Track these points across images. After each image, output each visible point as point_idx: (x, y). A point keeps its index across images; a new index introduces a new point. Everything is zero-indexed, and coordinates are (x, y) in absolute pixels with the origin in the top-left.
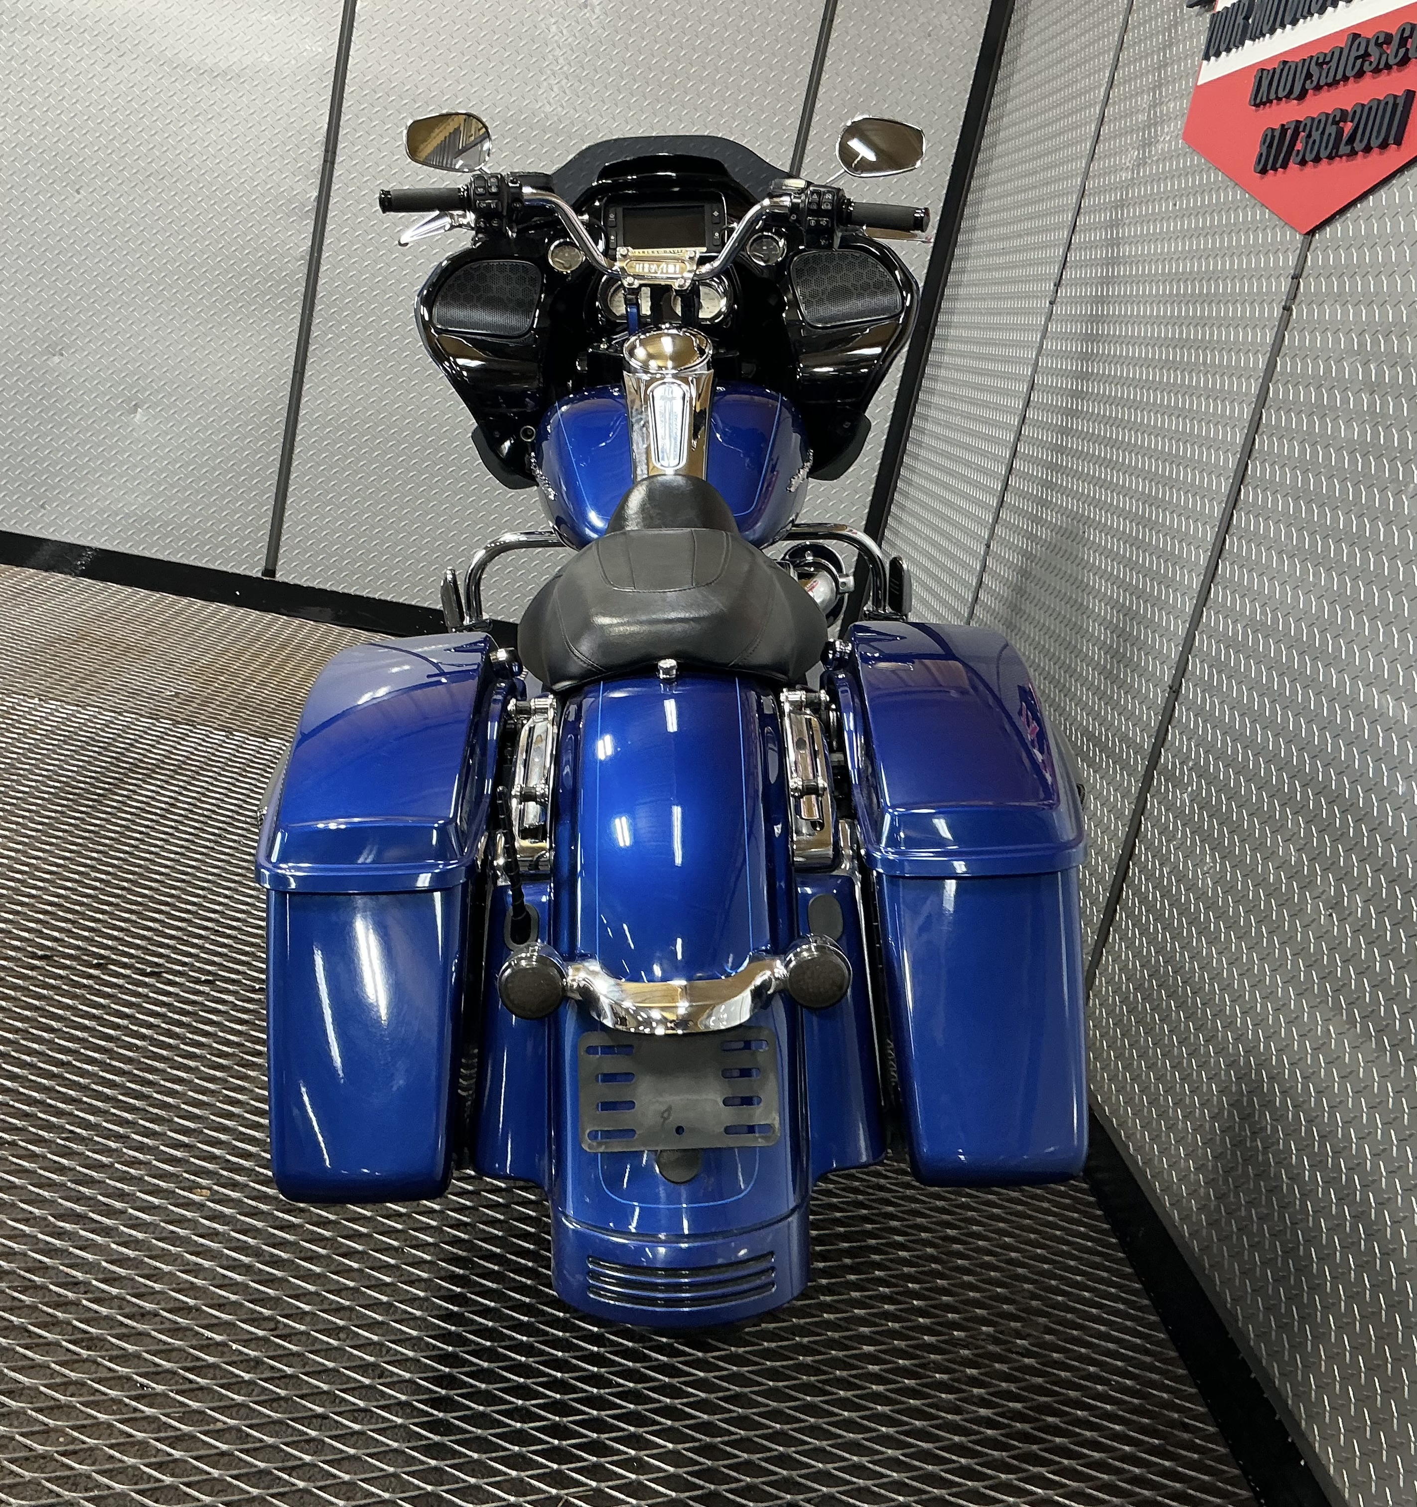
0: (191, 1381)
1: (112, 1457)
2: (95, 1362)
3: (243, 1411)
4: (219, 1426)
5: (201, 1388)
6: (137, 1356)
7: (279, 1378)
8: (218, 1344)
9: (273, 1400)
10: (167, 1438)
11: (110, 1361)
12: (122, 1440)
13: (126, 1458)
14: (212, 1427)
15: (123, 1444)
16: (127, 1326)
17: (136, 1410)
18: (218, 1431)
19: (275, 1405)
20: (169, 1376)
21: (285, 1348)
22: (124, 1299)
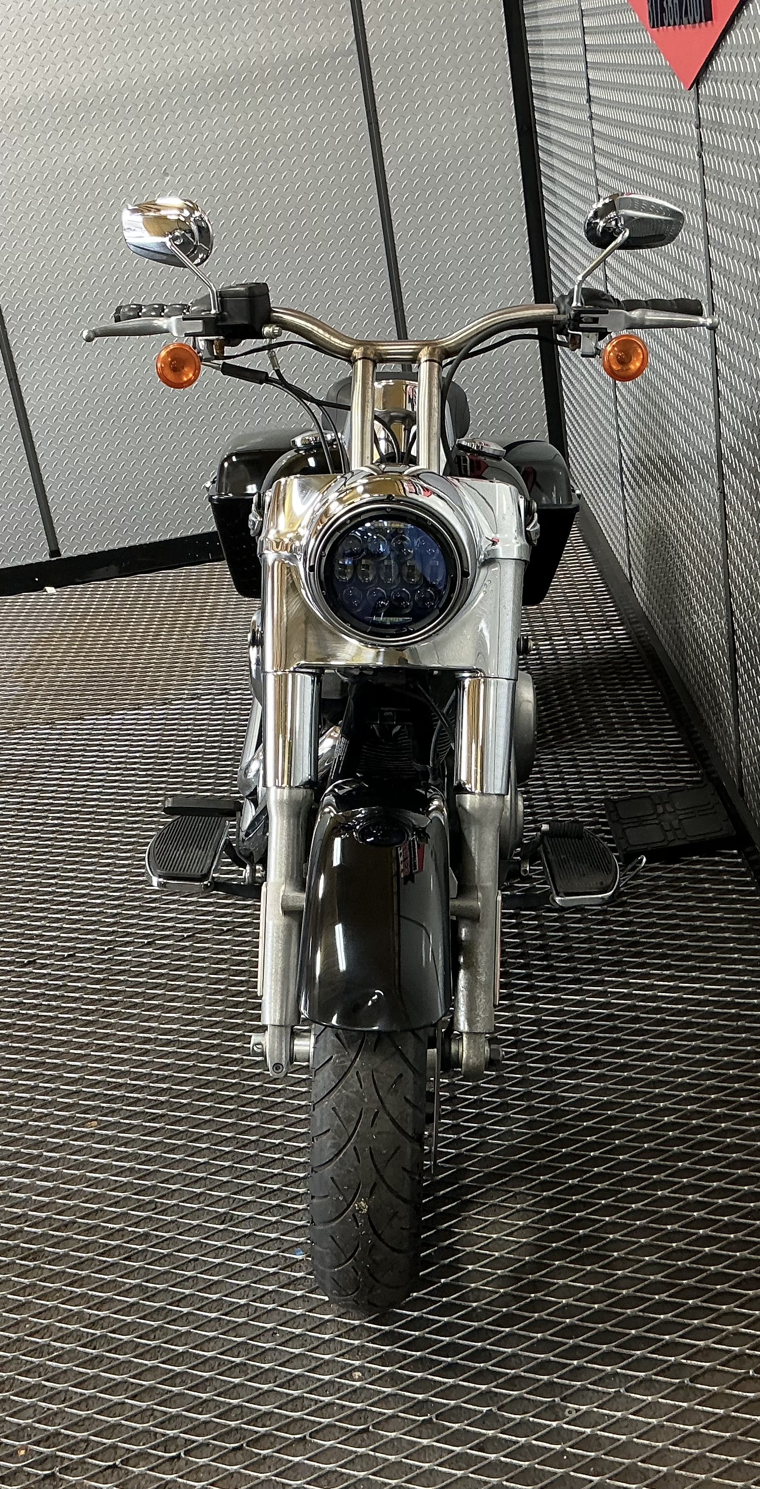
0: (105, 1262)
1: (62, 1328)
2: (40, 1268)
3: (142, 1272)
4: (127, 1286)
5: (112, 1264)
6: (66, 1255)
7: (162, 1242)
8: (118, 1231)
9: (161, 1258)
10: (95, 1305)
11: (49, 1264)
12: (65, 1315)
13: (69, 1326)
14: (123, 1288)
15: (68, 1317)
16: (57, 1236)
17: (71, 1292)
18: (127, 1290)
19: (162, 1261)
20: (89, 1262)
21: (164, 1220)
22: (51, 1218)
